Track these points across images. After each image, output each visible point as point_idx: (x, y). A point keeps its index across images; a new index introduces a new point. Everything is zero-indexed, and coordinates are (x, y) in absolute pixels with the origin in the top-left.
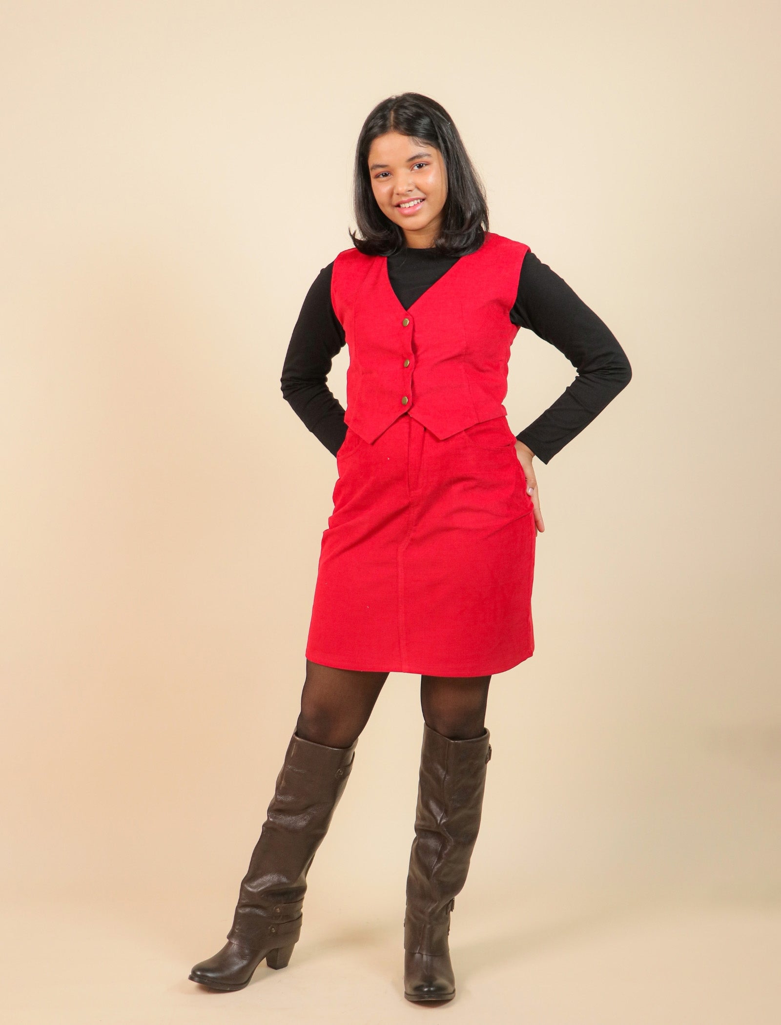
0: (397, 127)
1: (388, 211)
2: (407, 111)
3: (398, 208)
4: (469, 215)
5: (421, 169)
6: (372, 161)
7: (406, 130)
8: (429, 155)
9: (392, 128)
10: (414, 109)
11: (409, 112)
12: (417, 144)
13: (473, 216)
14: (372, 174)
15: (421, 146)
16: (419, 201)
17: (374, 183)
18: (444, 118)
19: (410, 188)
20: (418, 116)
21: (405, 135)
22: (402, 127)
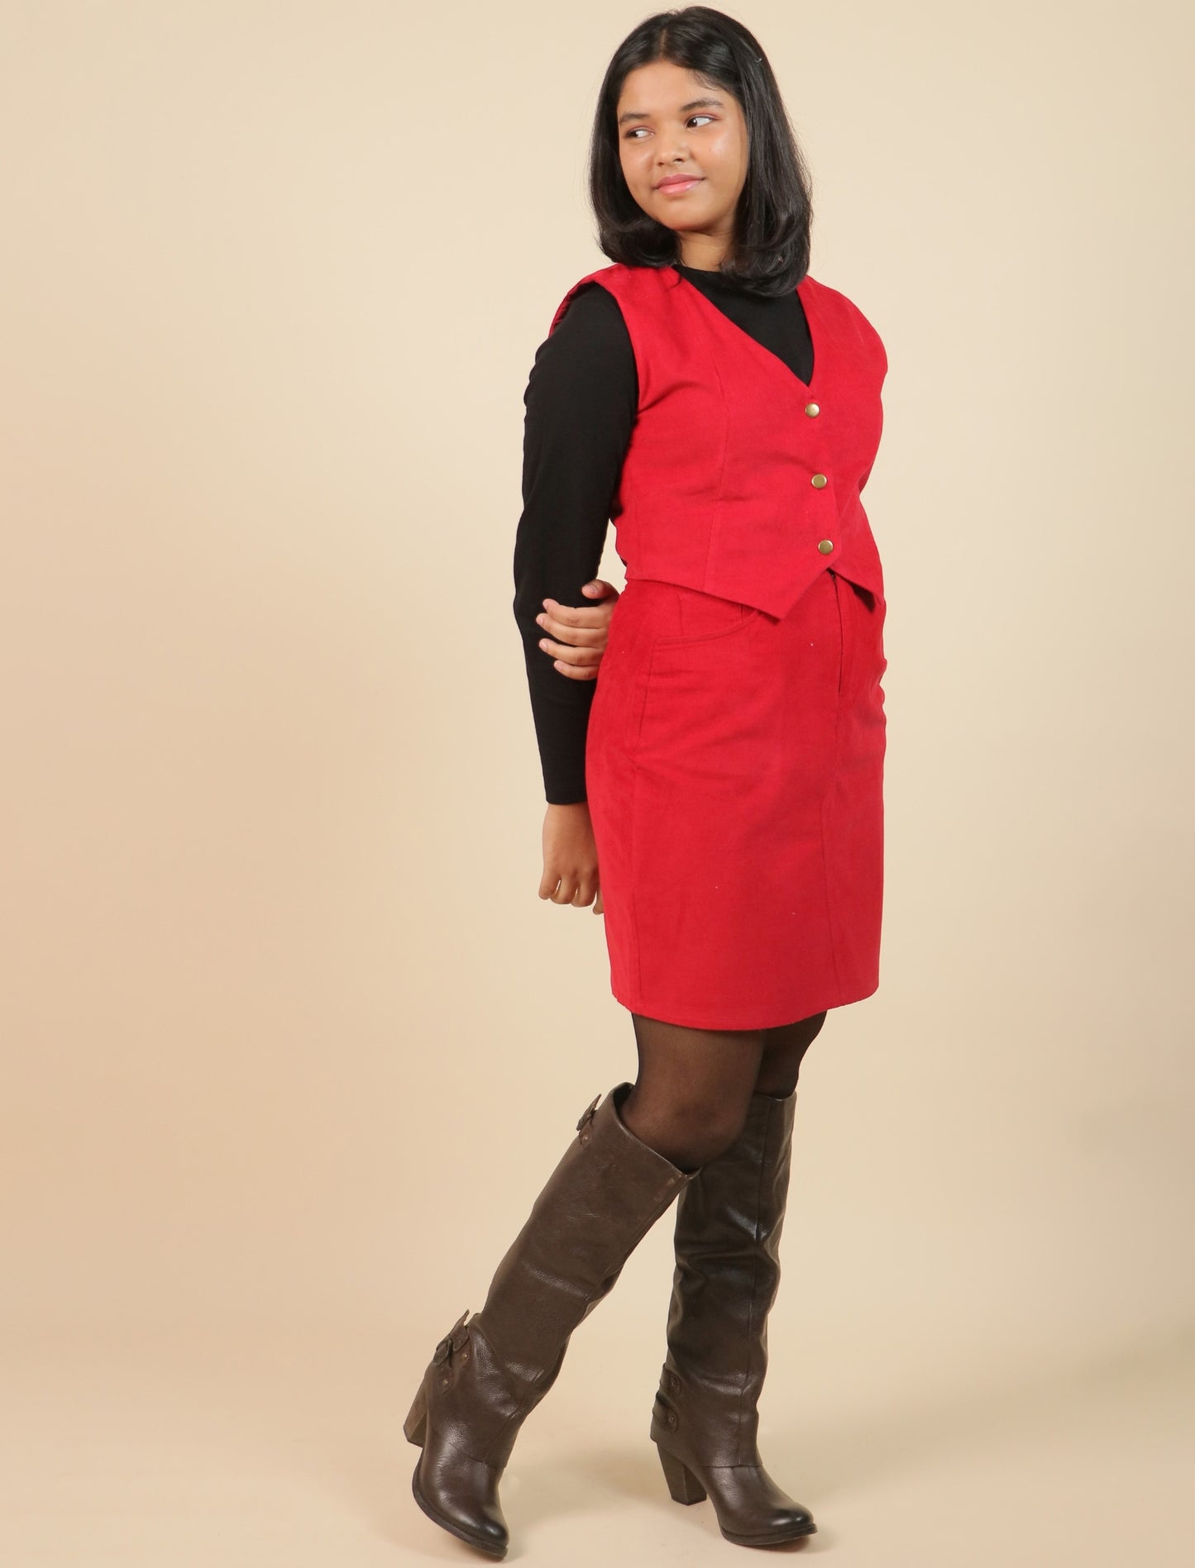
0: (670, 53)
1: (640, 195)
2: (689, 30)
4: (784, 217)
6: (625, 107)
7: (688, 59)
8: (720, 104)
9: (661, 54)
10: (702, 29)
11: (694, 33)
12: (700, 83)
13: (791, 220)
14: (622, 130)
15: (707, 88)
17: (625, 146)
18: (750, 49)
19: (681, 155)
20: (709, 40)
21: (681, 66)
22: (680, 54)
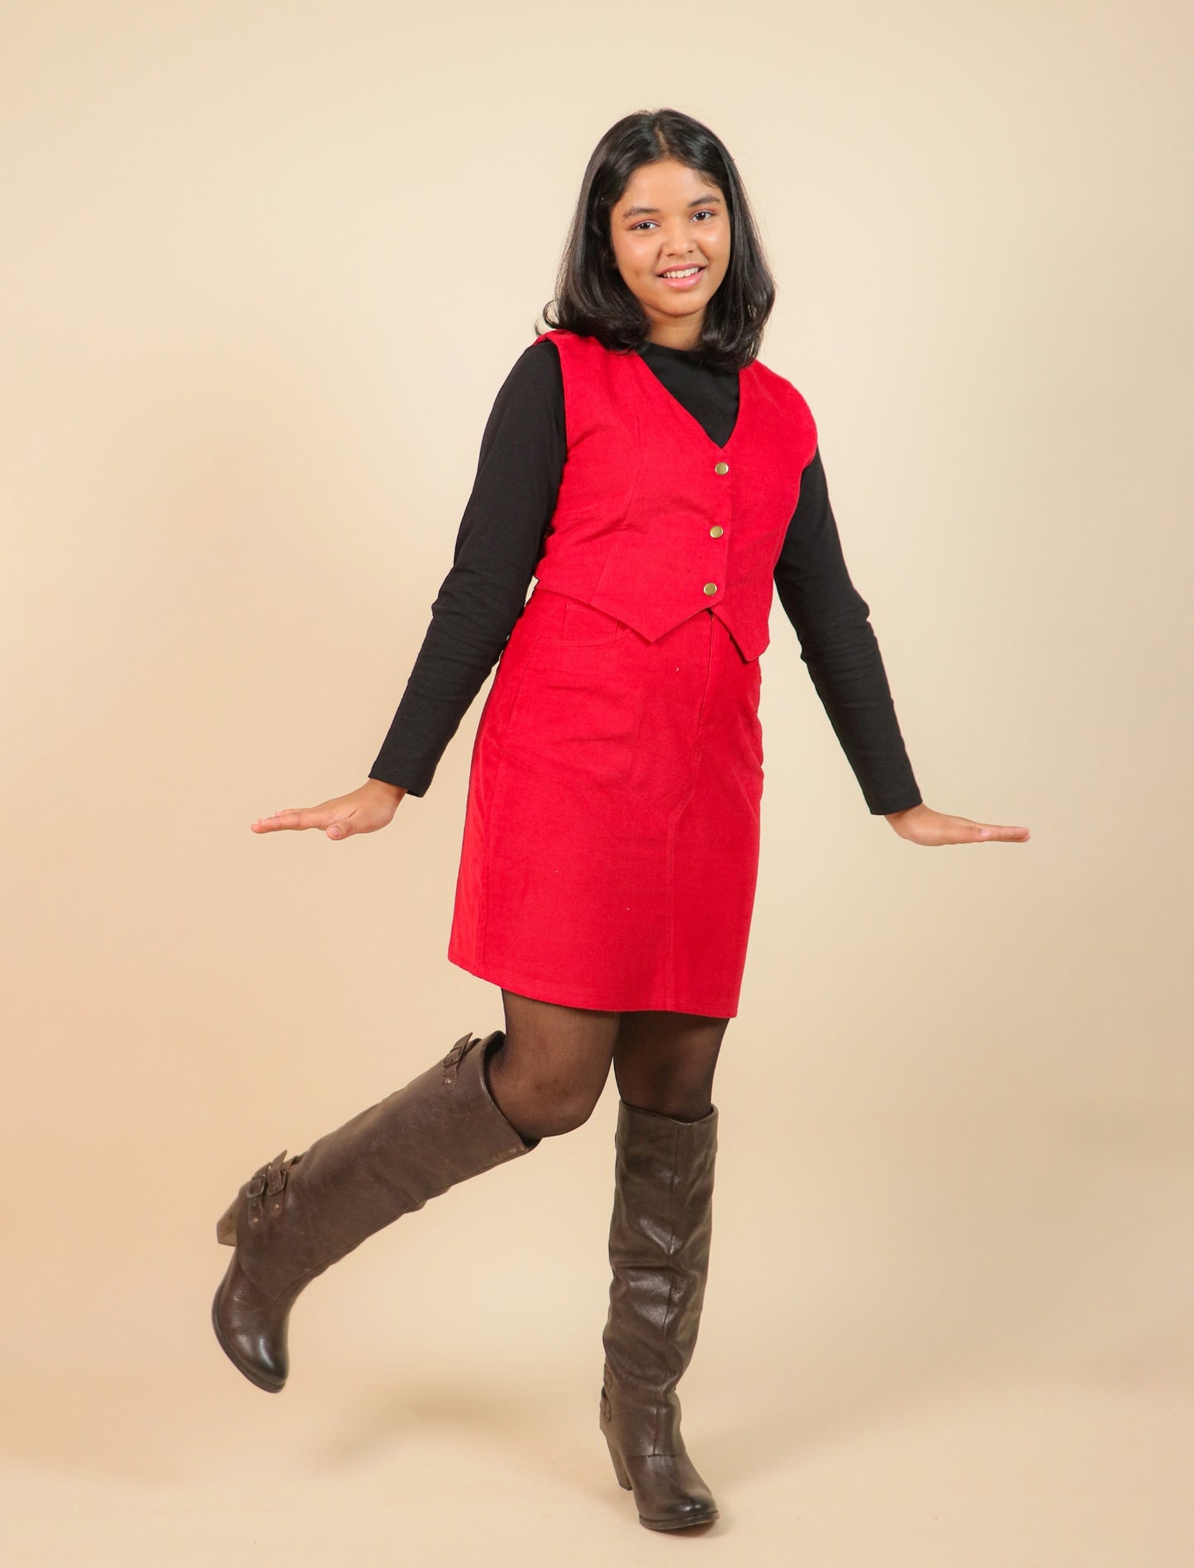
3: (662, 279)
5: (701, 221)
8: (714, 201)
9: (666, 155)
15: (709, 186)
16: (696, 269)
17: (625, 237)
